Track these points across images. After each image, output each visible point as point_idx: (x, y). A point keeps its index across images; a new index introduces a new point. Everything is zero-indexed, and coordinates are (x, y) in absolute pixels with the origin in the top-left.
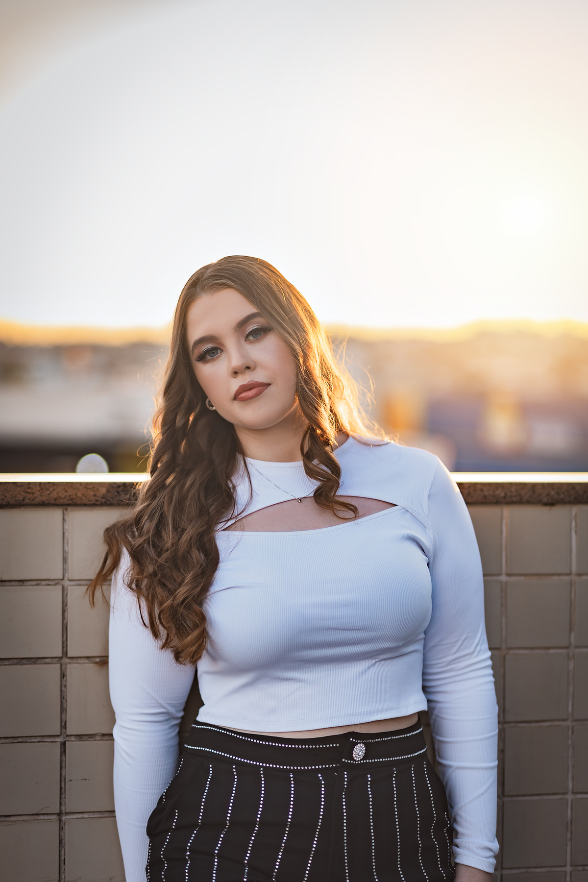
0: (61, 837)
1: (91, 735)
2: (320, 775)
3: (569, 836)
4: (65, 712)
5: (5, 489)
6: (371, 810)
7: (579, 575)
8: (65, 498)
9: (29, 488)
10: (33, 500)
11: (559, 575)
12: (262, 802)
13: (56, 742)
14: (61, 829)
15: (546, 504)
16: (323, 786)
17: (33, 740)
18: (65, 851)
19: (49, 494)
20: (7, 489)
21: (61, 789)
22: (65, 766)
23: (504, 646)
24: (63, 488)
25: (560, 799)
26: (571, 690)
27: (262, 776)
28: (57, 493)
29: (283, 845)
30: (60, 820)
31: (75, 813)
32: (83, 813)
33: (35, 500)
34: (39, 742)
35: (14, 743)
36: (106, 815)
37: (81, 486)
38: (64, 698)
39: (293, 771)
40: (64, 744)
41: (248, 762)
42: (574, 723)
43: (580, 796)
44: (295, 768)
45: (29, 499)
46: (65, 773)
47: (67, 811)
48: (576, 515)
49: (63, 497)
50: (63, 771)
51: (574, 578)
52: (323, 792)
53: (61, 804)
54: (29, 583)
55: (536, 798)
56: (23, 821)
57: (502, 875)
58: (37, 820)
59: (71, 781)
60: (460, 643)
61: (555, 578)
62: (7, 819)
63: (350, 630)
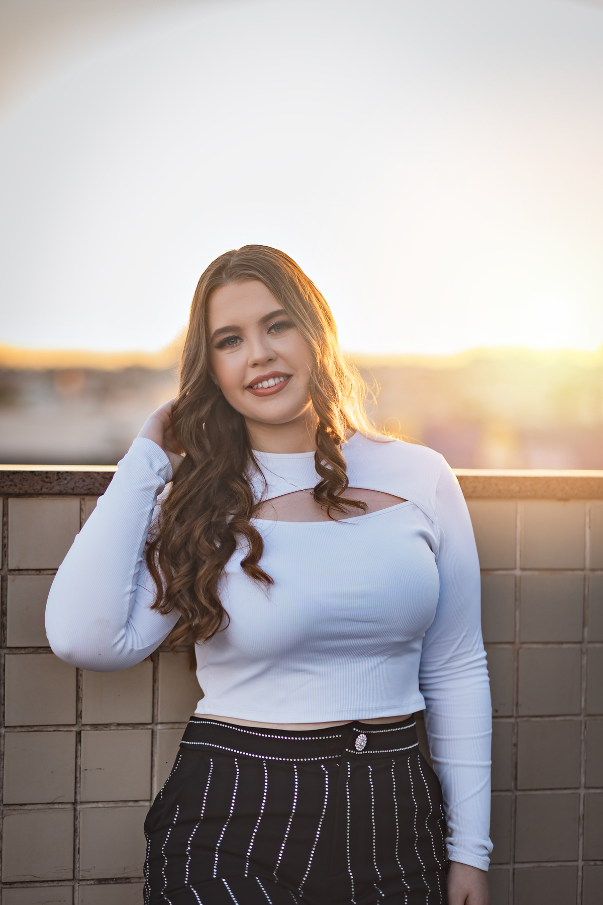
0: (76, 827)
1: (107, 724)
2: (322, 766)
3: (581, 831)
4: (80, 701)
5: (23, 478)
6: (373, 800)
7: (593, 570)
8: (82, 488)
9: (47, 477)
10: (51, 489)
11: (573, 570)
12: (265, 794)
13: (71, 731)
14: (75, 818)
15: (560, 499)
16: (327, 776)
17: (49, 729)
18: (79, 840)
19: (67, 484)
20: (26, 478)
21: (76, 778)
22: (81, 756)
23: (517, 640)
24: (80, 477)
25: (572, 793)
26: (584, 685)
27: (265, 768)
28: (75, 483)
29: (286, 836)
30: (75, 810)
31: (90, 802)
32: (97, 802)
33: (53, 489)
34: (54, 731)
35: (29, 731)
36: (120, 805)
37: (99, 476)
38: (79, 687)
39: (296, 763)
40: (79, 734)
41: (250, 755)
42: (587, 718)
43: (592, 791)
44: (298, 760)
45: (47, 488)
46: (81, 762)
47: (81, 801)
48: (590, 510)
49: (80, 486)
50: (79, 761)
51: (588, 573)
52: (327, 782)
53: (76, 793)
54: (46, 572)
55: (549, 792)
56: (38, 809)
57: (514, 869)
58: (52, 809)
59: (86, 770)
60: (459, 640)
61: (569, 573)
62: (23, 807)
63: (365, 622)
